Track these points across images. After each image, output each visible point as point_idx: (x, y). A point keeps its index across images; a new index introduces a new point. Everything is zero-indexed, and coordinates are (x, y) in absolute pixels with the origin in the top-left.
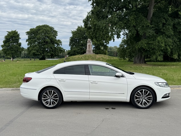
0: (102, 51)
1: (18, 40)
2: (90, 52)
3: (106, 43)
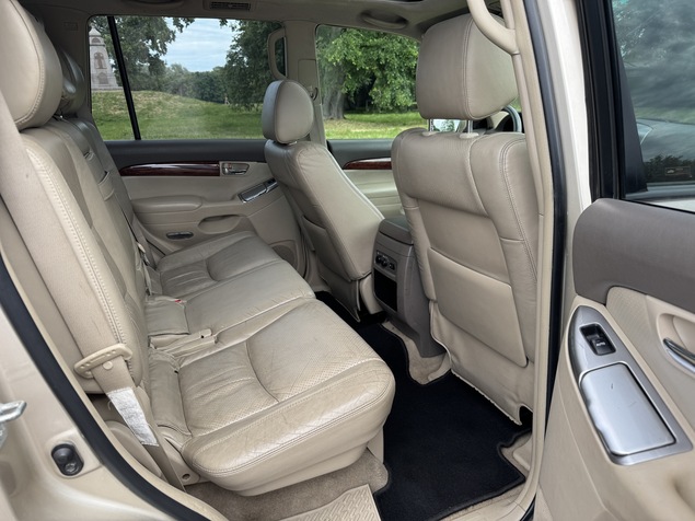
0: (146, 80)
2: (104, 80)
3: (157, 49)
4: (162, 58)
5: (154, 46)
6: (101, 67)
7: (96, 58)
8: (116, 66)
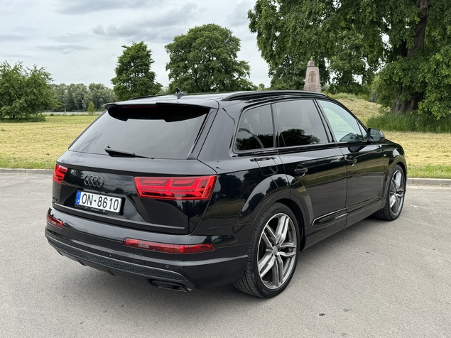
1: (148, 66)
2: (313, 89)
6: (312, 81)
7: (310, 75)
8: (337, 79)
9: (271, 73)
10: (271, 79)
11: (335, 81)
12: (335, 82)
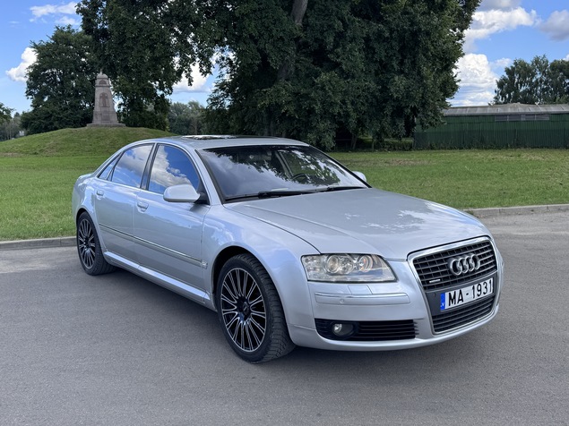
0: (150, 117)
2: (106, 117)
3: (163, 90)
4: (167, 97)
5: (161, 88)
6: (105, 106)
7: (101, 97)
8: (124, 104)
9: (28, 93)
10: (30, 102)
11: (122, 107)
12: (122, 109)
